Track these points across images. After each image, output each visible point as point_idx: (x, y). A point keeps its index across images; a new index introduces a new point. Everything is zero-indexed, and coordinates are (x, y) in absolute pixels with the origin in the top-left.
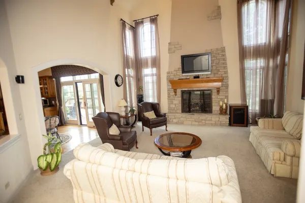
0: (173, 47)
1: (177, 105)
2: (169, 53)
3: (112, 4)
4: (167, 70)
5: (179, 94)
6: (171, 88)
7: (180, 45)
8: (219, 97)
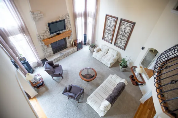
0: (37, 15)
5: (50, 46)
6: (44, 44)
7: (42, 14)
8: (69, 40)
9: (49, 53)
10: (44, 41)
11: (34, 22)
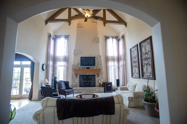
0: (76, 52)
1: (77, 83)
2: (74, 55)
3: (46, 25)
4: (72, 64)
5: (78, 77)
6: (74, 73)
7: (80, 52)
8: (99, 78)
9: (75, 84)
10: (75, 70)
11: (74, 56)
